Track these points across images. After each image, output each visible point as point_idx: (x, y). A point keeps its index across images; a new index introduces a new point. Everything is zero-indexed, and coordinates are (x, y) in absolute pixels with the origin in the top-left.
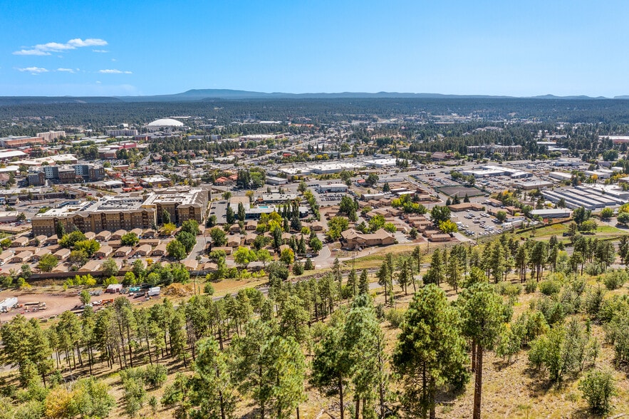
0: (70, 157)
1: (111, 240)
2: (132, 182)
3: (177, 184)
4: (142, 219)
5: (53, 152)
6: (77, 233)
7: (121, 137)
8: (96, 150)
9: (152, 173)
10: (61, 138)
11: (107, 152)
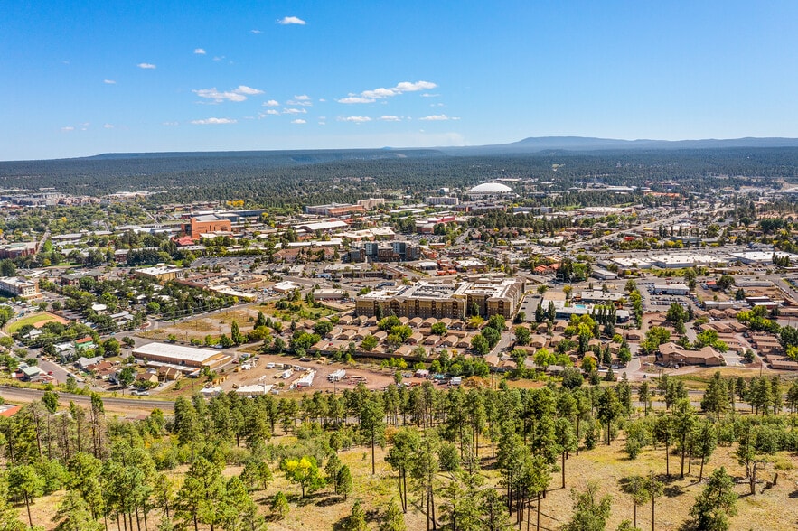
0: (388, 231)
1: (422, 327)
2: (446, 265)
3: (492, 269)
4: (452, 309)
5: (372, 223)
6: (394, 317)
7: (440, 206)
8: (414, 223)
9: (468, 255)
10: (380, 206)
11: (425, 226)
